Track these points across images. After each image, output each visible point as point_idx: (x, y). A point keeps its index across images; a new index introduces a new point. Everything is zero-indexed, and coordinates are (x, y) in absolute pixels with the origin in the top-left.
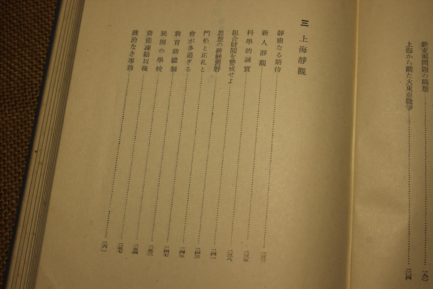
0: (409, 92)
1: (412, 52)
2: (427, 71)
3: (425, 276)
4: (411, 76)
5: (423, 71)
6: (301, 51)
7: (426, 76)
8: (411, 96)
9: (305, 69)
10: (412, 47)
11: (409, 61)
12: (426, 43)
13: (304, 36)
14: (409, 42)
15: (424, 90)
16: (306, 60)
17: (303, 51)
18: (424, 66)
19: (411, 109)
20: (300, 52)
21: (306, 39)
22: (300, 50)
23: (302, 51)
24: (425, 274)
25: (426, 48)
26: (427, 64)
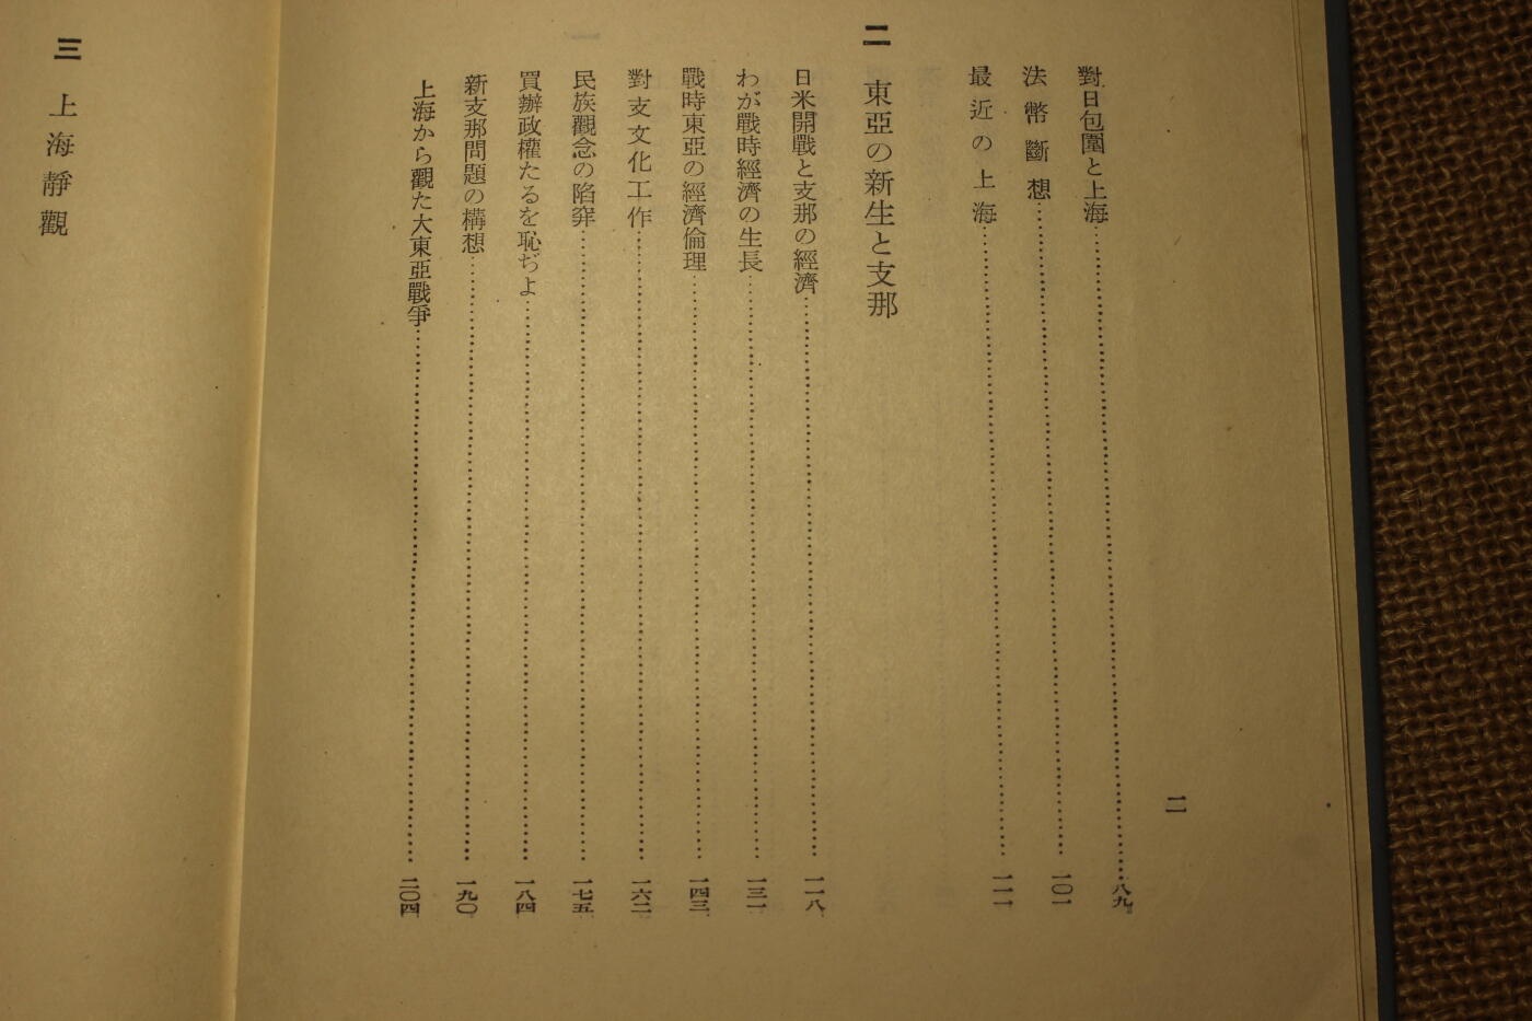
0: (420, 259)
1: (432, 114)
2: (480, 180)
3: (467, 896)
4: (426, 203)
5: (467, 179)
6: (53, 149)
7: (477, 197)
8: (425, 275)
9: (65, 213)
10: (431, 100)
11: (422, 148)
12: (483, 79)
13: (64, 96)
14: (424, 82)
15: (468, 250)
16: (69, 180)
17: (60, 149)
18: (470, 161)
19: (425, 320)
20: (49, 154)
21: (73, 104)
22: (49, 149)
23: (57, 152)
24: (465, 892)
25: (480, 97)
26: (481, 153)
